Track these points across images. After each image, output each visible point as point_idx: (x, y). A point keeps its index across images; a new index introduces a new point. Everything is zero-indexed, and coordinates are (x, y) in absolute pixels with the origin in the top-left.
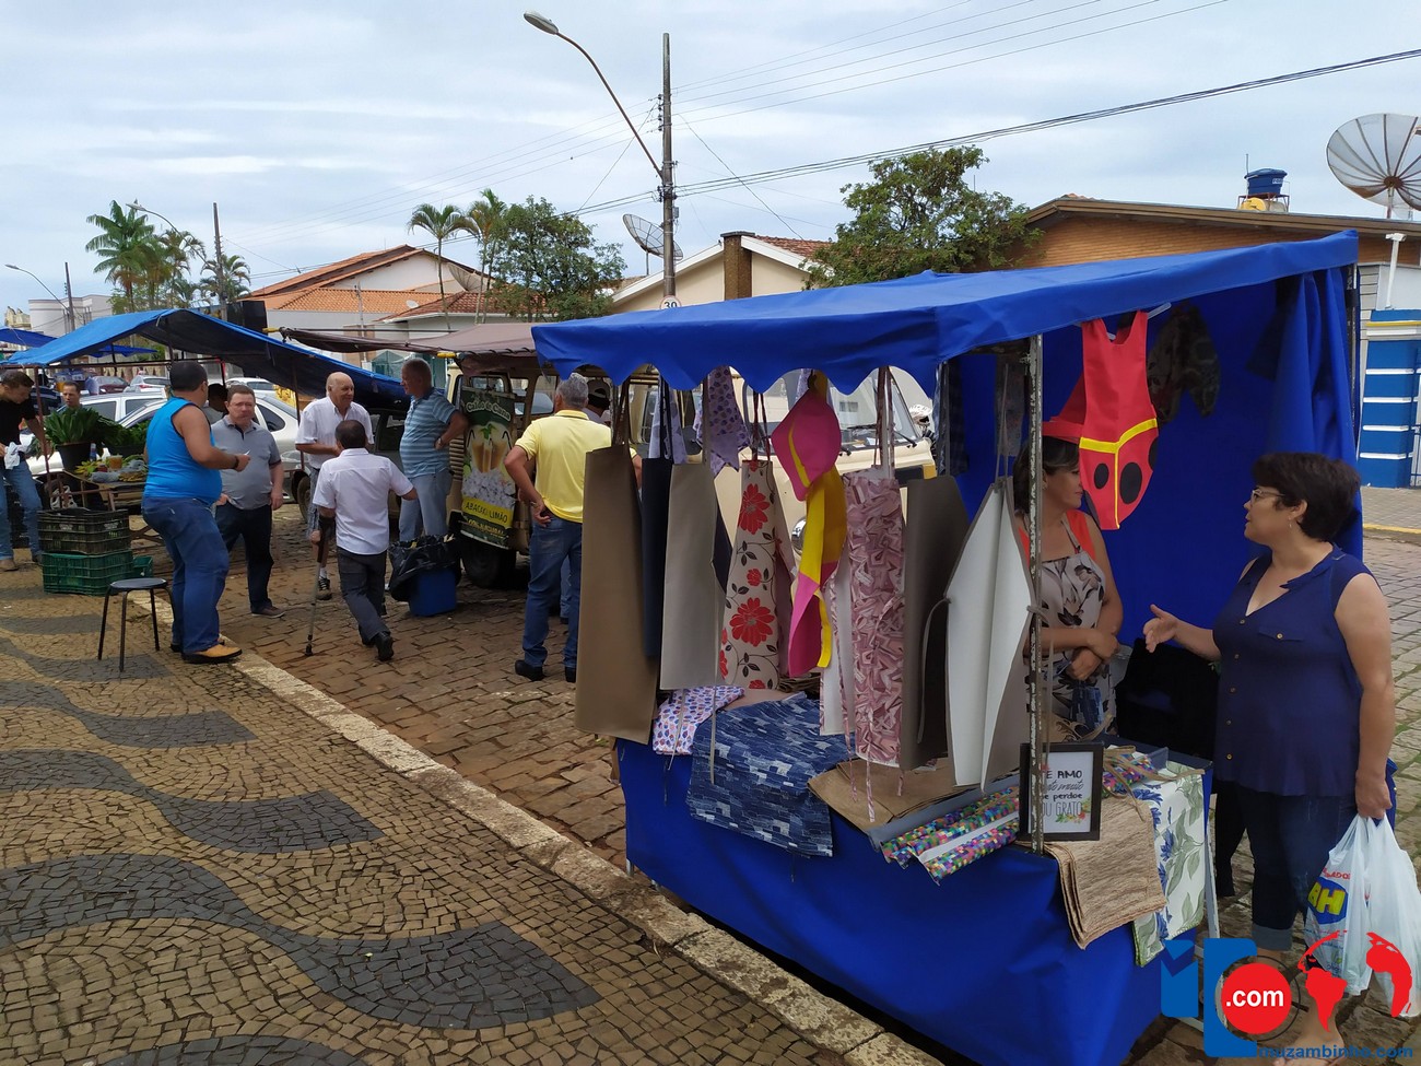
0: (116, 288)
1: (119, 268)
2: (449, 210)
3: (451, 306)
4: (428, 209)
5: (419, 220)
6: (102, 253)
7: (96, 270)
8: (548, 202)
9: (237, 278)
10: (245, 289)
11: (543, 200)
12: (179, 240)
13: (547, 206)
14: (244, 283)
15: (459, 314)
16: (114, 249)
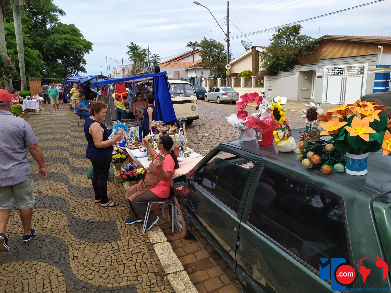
0: (132, 63)
1: (133, 58)
2: (196, 43)
3: (196, 66)
4: (191, 43)
5: (189, 45)
6: (130, 55)
7: (128, 59)
8: (215, 40)
9: (157, 60)
10: (159, 62)
11: (214, 39)
12: (145, 51)
13: (214, 41)
14: (159, 61)
15: (198, 68)
16: (132, 54)
